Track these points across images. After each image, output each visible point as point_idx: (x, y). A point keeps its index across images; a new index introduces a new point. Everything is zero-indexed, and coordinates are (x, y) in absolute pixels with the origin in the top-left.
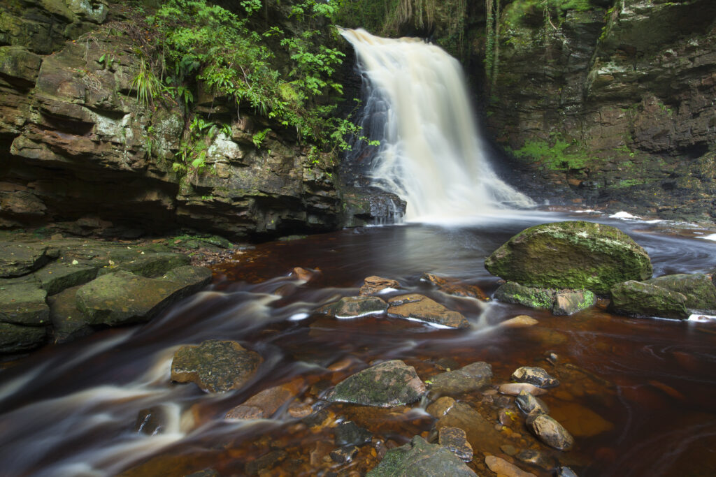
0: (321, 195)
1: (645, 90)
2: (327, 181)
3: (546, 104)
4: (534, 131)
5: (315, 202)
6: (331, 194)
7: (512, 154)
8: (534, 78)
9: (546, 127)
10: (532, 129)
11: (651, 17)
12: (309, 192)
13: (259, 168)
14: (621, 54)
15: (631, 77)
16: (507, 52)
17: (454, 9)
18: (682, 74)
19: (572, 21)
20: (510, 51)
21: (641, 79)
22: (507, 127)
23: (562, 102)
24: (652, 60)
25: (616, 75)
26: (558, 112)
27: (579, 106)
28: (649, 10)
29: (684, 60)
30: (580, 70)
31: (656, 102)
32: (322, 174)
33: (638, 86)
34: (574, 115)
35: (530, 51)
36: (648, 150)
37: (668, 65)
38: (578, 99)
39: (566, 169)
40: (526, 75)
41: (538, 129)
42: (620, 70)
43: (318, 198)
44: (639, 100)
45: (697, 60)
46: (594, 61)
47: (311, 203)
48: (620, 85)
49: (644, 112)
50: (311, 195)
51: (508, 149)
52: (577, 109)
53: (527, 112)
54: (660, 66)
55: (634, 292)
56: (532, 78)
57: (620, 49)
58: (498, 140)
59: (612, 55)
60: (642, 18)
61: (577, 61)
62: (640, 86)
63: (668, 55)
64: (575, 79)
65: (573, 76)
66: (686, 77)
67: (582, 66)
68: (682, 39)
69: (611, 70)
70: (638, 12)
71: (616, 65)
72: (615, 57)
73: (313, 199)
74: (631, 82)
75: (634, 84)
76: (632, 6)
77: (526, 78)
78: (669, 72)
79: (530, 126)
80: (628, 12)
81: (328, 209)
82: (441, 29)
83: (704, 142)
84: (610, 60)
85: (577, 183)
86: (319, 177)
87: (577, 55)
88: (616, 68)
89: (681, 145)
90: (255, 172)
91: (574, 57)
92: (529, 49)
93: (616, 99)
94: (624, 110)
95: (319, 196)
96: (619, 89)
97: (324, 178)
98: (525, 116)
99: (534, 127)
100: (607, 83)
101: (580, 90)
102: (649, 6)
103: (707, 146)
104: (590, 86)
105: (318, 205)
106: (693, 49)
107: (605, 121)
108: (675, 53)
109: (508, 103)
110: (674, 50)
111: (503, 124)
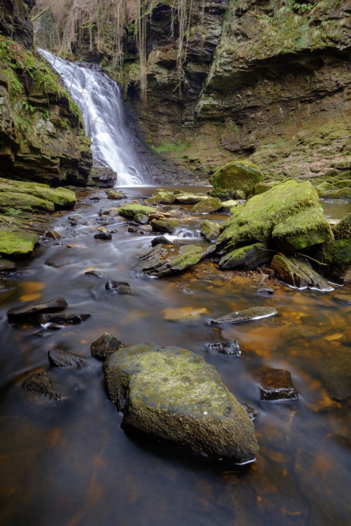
1: (227, 116)
3: (174, 120)
4: (166, 136)
5: (82, 165)
7: (155, 151)
8: (167, 102)
9: (174, 134)
11: (232, 75)
12: (81, 158)
13: (62, 140)
14: (215, 93)
15: (220, 108)
16: (152, 83)
17: (115, 46)
18: (244, 109)
19: (190, 69)
20: (153, 82)
21: (225, 110)
22: (151, 132)
23: (183, 120)
24: (230, 100)
25: (213, 106)
26: (180, 125)
27: (192, 122)
28: (230, 71)
29: (245, 102)
30: (193, 100)
31: (231, 123)
33: (223, 113)
34: (189, 128)
35: (166, 84)
36: (229, 150)
37: (237, 103)
38: (192, 118)
39: (187, 160)
40: (163, 99)
41: (169, 135)
42: (215, 103)
43: (84, 163)
44: (223, 122)
45: (251, 102)
46: (201, 95)
48: (215, 112)
49: (226, 129)
50: (82, 161)
51: (153, 147)
52: (191, 124)
53: (162, 124)
54: (234, 103)
56: (165, 102)
57: (215, 91)
58: (146, 141)
59: (211, 93)
60: (227, 74)
61: (191, 94)
62: (225, 114)
63: (238, 97)
64: (190, 105)
65: (189, 104)
66: (246, 111)
67: (195, 98)
68: (244, 90)
69: (210, 102)
70: (226, 71)
71: (213, 100)
72: (212, 95)
74: (220, 111)
75: (222, 112)
76: (222, 67)
77: (162, 101)
78: (238, 107)
79: (165, 133)
80: (220, 70)
81: (86, 170)
82: (107, 60)
83: (253, 146)
84: (210, 96)
85: (195, 168)
87: (191, 91)
88: (213, 101)
89: (243, 148)
90: (60, 142)
91: (190, 92)
92: (165, 83)
93: (212, 119)
94: (216, 127)
95: (85, 162)
96: (214, 114)
98: (161, 126)
99: (167, 134)
100: (208, 110)
101: (193, 113)
102: (230, 69)
103: (255, 149)
104: (199, 111)
105: (83, 167)
106: (249, 96)
107: (206, 132)
108: (241, 97)
109: (151, 116)
110: (241, 95)
111: (148, 130)
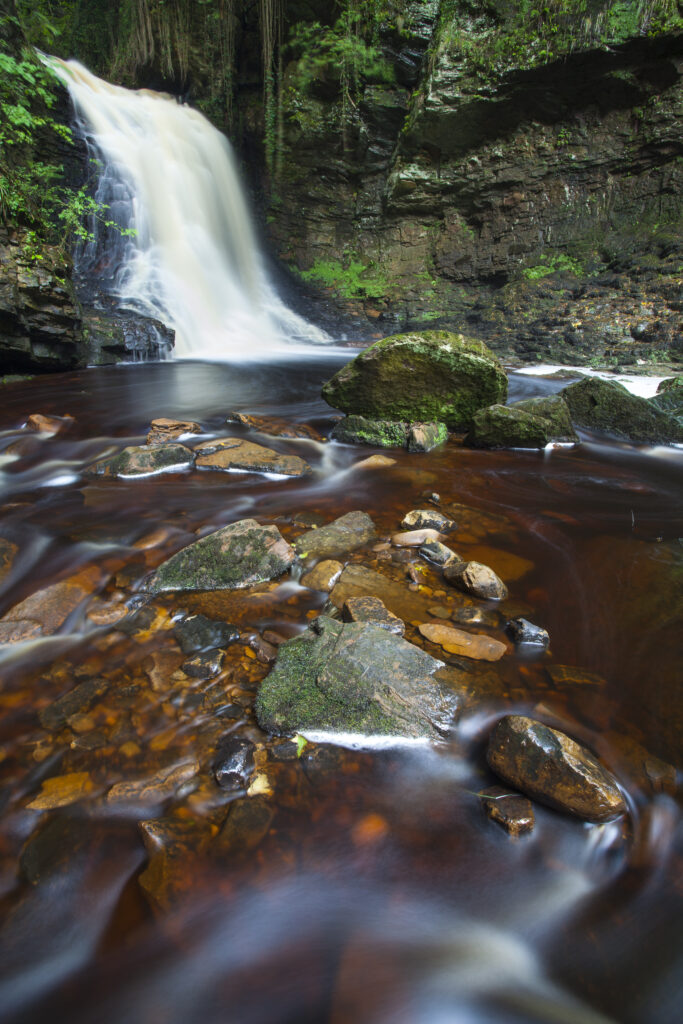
0: (51, 311)
1: (448, 205)
2: (58, 290)
3: (339, 213)
4: (324, 248)
5: (42, 323)
6: (67, 310)
7: (299, 277)
8: (325, 174)
9: (339, 243)
10: (323, 244)
11: (459, 110)
12: (31, 306)
14: (425, 155)
15: (435, 186)
16: (292, 133)
17: (218, 55)
18: (486, 189)
19: (371, 100)
20: (295, 132)
21: (446, 190)
22: (291, 239)
23: (358, 212)
24: (456, 168)
25: (419, 182)
26: (353, 225)
27: (377, 218)
28: (457, 100)
29: (488, 172)
30: (379, 171)
31: (459, 221)
32: (50, 278)
33: (440, 198)
34: (370, 230)
35: (320, 136)
36: (450, 278)
37: (472, 176)
38: (376, 209)
39: (362, 297)
40: (315, 169)
41: (330, 245)
42: (423, 175)
43: (47, 317)
44: (441, 217)
45: (500, 173)
46: (395, 160)
47: (36, 325)
48: (423, 195)
49: (446, 232)
50: (35, 312)
51: (294, 269)
52: (375, 222)
53: (315, 221)
54: (464, 176)
55: (499, 419)
56: (321, 175)
57: (425, 148)
58: (282, 256)
59: (415, 154)
60: (449, 109)
61: (377, 158)
62: (444, 200)
63: (473, 163)
64: (372, 182)
65: (370, 179)
66: (490, 193)
67: (381, 165)
68: (487, 145)
69: (413, 174)
70: (446, 100)
71: (419, 169)
72: (418, 158)
73: (39, 317)
74: (434, 194)
75: (437, 196)
76: (439, 91)
77: (314, 173)
78: (473, 185)
79: (320, 240)
80: (435, 99)
81: (64, 335)
82: (200, 84)
83: (504, 271)
84: (412, 162)
85: (376, 314)
86: (44, 283)
87: (375, 149)
88: (419, 172)
89: (482, 274)
91: (373, 153)
92: (318, 133)
93: (418, 212)
94: (425, 228)
95: (47, 313)
96: (421, 200)
97: (53, 284)
98: (313, 226)
99: (325, 242)
100: (410, 191)
101: (378, 198)
102: (457, 95)
103: (507, 276)
104: (390, 194)
105: (47, 328)
106: (495, 159)
107: (405, 240)
108: (479, 162)
109: (293, 206)
110: (480, 158)
111: (286, 234)
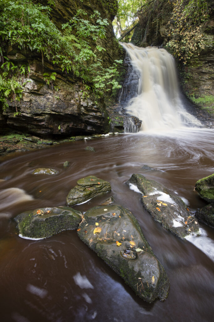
0: (92, 115)
2: (95, 107)
4: (206, 90)
5: (89, 119)
6: (99, 114)
7: (195, 101)
8: (210, 63)
10: (206, 89)
12: (85, 113)
13: (50, 97)
32: (92, 103)
40: (207, 62)
41: (209, 89)
43: (91, 117)
47: (87, 119)
50: (87, 115)
51: (193, 99)
53: (204, 81)
56: (209, 63)
73: (89, 116)
77: (206, 63)
79: (205, 87)
81: (97, 123)
86: (90, 104)
90: (48, 99)
95: (91, 115)
97: (93, 105)
98: (203, 83)
99: (207, 88)
105: (91, 121)
109: (196, 76)
111: (192, 87)
